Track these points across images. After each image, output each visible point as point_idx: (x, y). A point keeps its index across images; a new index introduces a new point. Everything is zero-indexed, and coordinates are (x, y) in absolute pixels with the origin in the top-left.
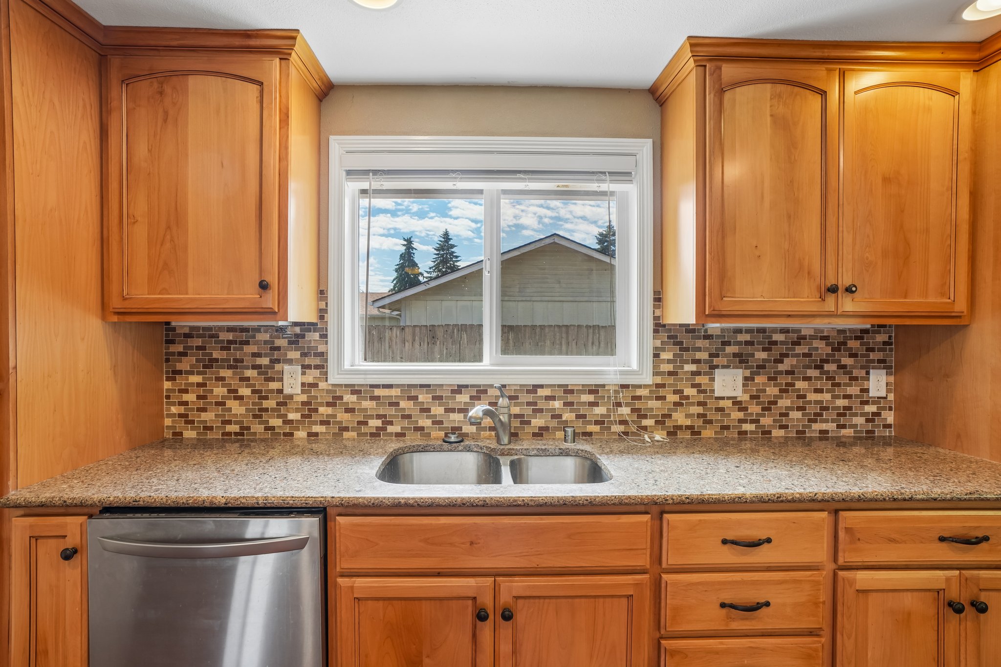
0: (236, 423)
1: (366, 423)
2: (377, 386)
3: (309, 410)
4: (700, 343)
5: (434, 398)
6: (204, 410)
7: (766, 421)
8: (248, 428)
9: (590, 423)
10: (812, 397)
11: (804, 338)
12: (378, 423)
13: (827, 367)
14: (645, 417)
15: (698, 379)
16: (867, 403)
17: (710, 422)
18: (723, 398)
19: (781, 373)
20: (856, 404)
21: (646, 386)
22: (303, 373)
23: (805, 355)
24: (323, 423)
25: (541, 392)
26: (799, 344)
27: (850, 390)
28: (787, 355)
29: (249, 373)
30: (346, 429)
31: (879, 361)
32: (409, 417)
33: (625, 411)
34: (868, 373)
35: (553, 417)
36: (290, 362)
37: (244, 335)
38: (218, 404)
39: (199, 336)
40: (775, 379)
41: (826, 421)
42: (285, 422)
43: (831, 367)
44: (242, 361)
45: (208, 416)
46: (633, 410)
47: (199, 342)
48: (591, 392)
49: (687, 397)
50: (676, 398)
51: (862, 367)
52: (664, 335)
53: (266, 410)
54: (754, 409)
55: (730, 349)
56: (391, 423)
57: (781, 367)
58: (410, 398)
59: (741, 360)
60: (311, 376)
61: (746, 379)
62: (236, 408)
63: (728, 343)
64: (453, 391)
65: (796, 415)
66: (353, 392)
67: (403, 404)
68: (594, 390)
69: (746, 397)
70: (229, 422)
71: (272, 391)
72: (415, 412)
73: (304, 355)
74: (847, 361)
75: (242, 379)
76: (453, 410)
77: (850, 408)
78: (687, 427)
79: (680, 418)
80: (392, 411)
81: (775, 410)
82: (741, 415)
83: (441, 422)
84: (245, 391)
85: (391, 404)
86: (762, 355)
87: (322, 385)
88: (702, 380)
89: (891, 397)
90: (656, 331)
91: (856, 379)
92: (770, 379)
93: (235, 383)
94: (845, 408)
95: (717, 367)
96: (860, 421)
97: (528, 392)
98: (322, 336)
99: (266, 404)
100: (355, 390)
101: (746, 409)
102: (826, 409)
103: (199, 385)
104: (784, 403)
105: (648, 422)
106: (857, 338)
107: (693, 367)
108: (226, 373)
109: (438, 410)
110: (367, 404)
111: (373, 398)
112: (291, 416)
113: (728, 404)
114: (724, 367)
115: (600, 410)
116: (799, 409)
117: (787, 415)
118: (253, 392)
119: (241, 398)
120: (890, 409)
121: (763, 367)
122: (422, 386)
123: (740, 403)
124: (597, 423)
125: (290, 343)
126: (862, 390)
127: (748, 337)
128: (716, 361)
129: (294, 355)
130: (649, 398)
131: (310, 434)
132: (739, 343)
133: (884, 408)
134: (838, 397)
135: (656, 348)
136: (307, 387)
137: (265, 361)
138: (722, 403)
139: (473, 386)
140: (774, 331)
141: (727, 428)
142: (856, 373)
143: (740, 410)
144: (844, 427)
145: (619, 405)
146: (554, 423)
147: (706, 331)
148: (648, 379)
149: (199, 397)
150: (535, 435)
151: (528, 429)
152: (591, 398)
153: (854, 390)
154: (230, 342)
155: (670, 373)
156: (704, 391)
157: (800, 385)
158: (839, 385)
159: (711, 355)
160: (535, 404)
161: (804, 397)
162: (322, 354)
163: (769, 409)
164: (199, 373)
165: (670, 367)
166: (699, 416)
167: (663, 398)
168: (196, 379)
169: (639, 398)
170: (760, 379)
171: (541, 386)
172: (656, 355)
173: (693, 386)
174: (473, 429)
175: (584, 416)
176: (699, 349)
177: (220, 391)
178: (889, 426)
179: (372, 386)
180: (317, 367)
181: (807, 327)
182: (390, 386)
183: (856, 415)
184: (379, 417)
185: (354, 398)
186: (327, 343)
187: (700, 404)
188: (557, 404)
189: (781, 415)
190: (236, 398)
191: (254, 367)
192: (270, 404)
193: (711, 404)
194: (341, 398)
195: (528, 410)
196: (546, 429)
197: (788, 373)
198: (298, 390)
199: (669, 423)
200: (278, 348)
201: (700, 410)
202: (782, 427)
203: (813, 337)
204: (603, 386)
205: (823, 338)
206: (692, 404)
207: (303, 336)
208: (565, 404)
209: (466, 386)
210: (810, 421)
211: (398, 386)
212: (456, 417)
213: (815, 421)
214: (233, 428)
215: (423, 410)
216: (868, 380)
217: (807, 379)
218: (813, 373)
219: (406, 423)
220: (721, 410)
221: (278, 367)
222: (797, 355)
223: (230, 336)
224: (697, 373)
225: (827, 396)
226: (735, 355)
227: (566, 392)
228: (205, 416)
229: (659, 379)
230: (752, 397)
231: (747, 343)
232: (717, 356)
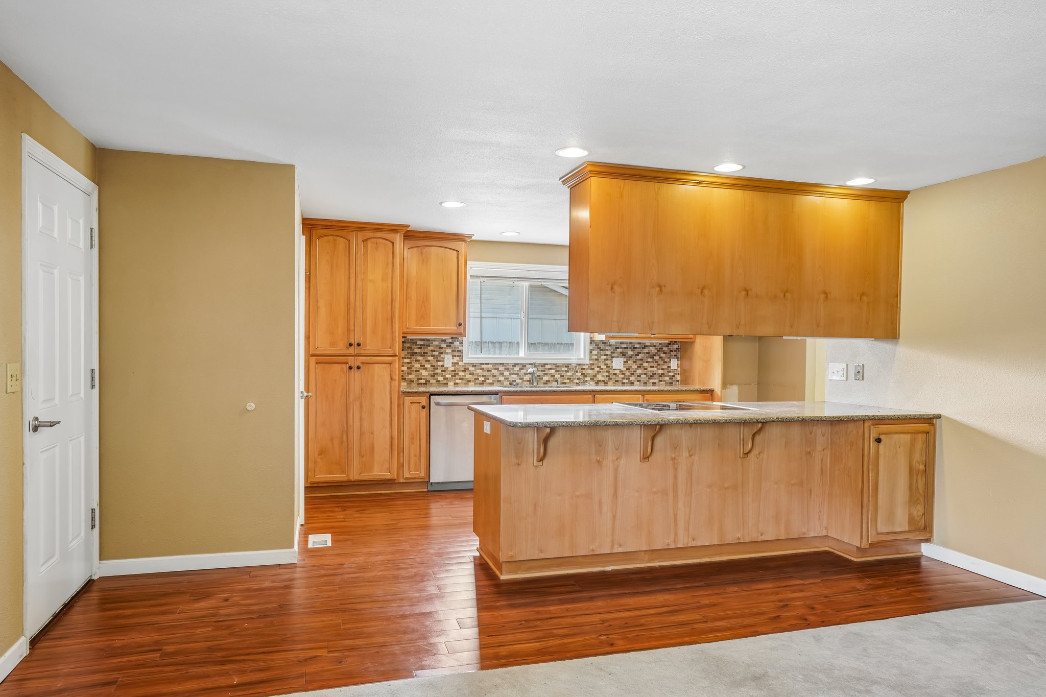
0: (424, 379)
1: (478, 379)
2: (483, 364)
3: (455, 373)
4: (608, 348)
5: (505, 369)
6: (411, 374)
7: (632, 379)
8: (429, 381)
9: (565, 379)
10: (649, 369)
11: (647, 346)
12: (483, 379)
13: (655, 358)
14: (586, 376)
15: (607, 362)
16: (670, 372)
17: (611, 379)
18: (616, 369)
19: (638, 360)
20: (665, 372)
21: (587, 364)
22: (453, 359)
23: (647, 353)
24: (460, 379)
25: (547, 367)
26: (645, 348)
27: (664, 367)
28: (640, 353)
29: (430, 358)
30: (470, 381)
31: (675, 356)
32: (495, 376)
33: (579, 374)
34: (670, 360)
35: (552, 376)
36: (447, 354)
37: (428, 343)
38: (416, 371)
39: (408, 343)
40: (636, 362)
41: (655, 379)
42: (445, 379)
43: (657, 358)
44: (427, 353)
45: (412, 376)
46: (582, 374)
47: (408, 345)
48: (566, 366)
49: (603, 369)
50: (598, 369)
51: (668, 358)
52: (594, 345)
53: (437, 374)
54: (628, 374)
55: (619, 350)
56: (488, 379)
57: (638, 357)
58: (496, 369)
59: (623, 354)
60: (456, 360)
61: (625, 362)
62: (424, 373)
63: (618, 348)
64: (513, 366)
65: (643, 376)
66: (473, 366)
67: (493, 371)
68: (567, 366)
69: (625, 369)
70: (421, 379)
71: (439, 366)
72: (498, 375)
73: (452, 351)
74: (663, 355)
75: (427, 361)
76: (512, 374)
77: (664, 374)
78: (603, 381)
79: (600, 377)
80: (488, 374)
81: (636, 375)
82: (623, 376)
83: (508, 378)
84: (428, 366)
85: (488, 371)
86: (631, 353)
87: (460, 363)
88: (608, 362)
89: (679, 369)
90: (591, 343)
91: (666, 362)
92: (634, 362)
93: (424, 362)
94: (662, 374)
95: (614, 357)
96: (667, 379)
97: (542, 366)
98: (460, 343)
99: (437, 371)
100: (474, 366)
101: (625, 374)
102: (655, 374)
103: (408, 363)
104: (639, 371)
105: (588, 379)
106: (666, 346)
107: (605, 357)
108: (420, 358)
109: (507, 374)
110: (478, 371)
111: (481, 369)
112: (447, 376)
113: (618, 371)
114: (616, 357)
115: (569, 374)
116: (645, 374)
117: (640, 376)
118: (431, 366)
119: (426, 369)
120: (679, 374)
121: (631, 357)
122: (501, 364)
123: (622, 371)
124: (568, 379)
125: (447, 346)
126: (668, 367)
127: (625, 346)
128: (613, 355)
129: (449, 351)
130: (588, 369)
131: (455, 384)
132: (622, 348)
133: (676, 374)
134: (659, 369)
135: (591, 350)
136: (454, 364)
137: (437, 353)
138: (615, 372)
139: (521, 364)
140: (635, 343)
141: (617, 381)
142: (666, 360)
143: (622, 374)
144: (661, 381)
145: (577, 372)
146: (552, 379)
147: (610, 343)
148: (588, 362)
149: (408, 368)
150: (544, 383)
151: (541, 381)
152: (566, 369)
153: (665, 367)
154: (421, 345)
155: (596, 360)
156: (609, 367)
157: (645, 364)
158: (660, 365)
159: (611, 353)
160: (544, 371)
161: (647, 369)
162: (460, 351)
163: (633, 374)
164: (408, 358)
165: (596, 357)
166: (607, 376)
167: (593, 369)
168: (407, 360)
169: (584, 369)
170: (630, 362)
171: (547, 364)
172: (591, 352)
173: (605, 364)
174: (521, 381)
175: (563, 376)
176: (607, 350)
177: (417, 366)
178: (678, 381)
179: (480, 364)
180: (458, 356)
181: (648, 342)
182: (488, 364)
183: (666, 376)
184: (483, 376)
185: (473, 369)
186: (463, 346)
187: (607, 372)
188: (553, 371)
189: (638, 376)
190: (424, 369)
191: (432, 356)
192: (438, 371)
193: (612, 372)
194: (468, 369)
195: (542, 374)
196: (549, 381)
197: (640, 360)
198: (451, 365)
199: (595, 379)
200: (442, 348)
201: (607, 374)
202: (638, 381)
203: (650, 346)
204: (571, 364)
205: (653, 346)
206: (604, 372)
207: (453, 343)
208: (556, 371)
209: (518, 364)
210: (649, 378)
211: (491, 364)
212: (514, 376)
213: (651, 379)
214: (423, 381)
215: (501, 374)
216: (670, 363)
217: (647, 362)
218: (650, 360)
219: (494, 379)
220: (615, 374)
221: (442, 356)
222: (644, 353)
223: (422, 343)
224: (607, 360)
225: (655, 369)
226: (621, 353)
227: (556, 366)
228: (410, 376)
229: (592, 362)
230: (627, 369)
231: (625, 348)
232: (614, 353)
